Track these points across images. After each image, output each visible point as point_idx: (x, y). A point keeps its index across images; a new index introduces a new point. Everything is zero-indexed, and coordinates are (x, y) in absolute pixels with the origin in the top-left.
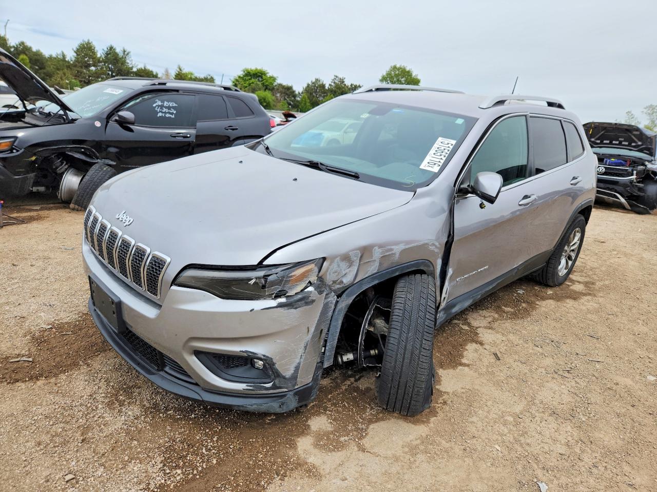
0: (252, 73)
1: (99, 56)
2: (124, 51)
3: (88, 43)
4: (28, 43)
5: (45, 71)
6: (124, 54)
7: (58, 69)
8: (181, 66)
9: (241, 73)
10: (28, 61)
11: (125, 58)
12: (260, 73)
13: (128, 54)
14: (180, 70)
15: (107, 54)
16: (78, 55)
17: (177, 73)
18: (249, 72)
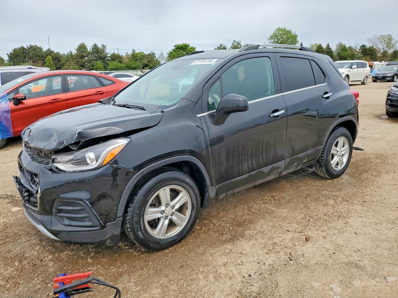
0: (179, 46)
1: (89, 50)
2: (103, 45)
3: (83, 44)
4: (52, 49)
5: (60, 63)
6: (103, 47)
7: (67, 61)
8: (134, 49)
9: (173, 48)
10: (51, 59)
11: (104, 49)
12: (185, 46)
13: (105, 47)
14: (134, 51)
15: (93, 49)
16: (78, 52)
17: (132, 53)
18: (178, 47)
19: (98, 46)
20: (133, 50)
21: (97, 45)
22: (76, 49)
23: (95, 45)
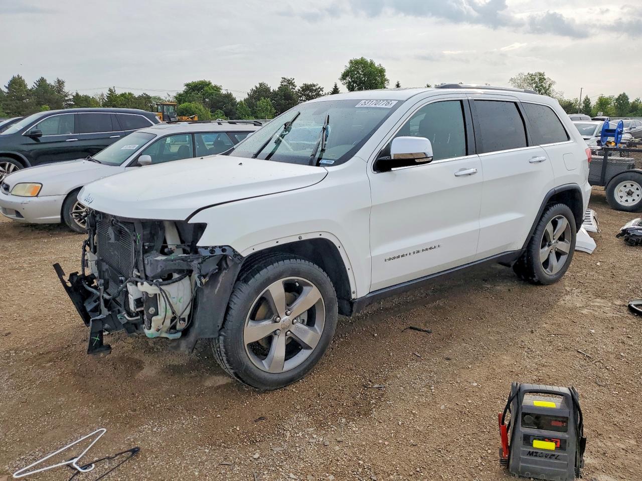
2: (59, 81)
3: (19, 78)
6: (59, 84)
8: (112, 88)
11: (60, 87)
13: (62, 83)
15: (38, 86)
16: (10, 90)
19: (48, 82)
20: (110, 90)
21: (45, 80)
22: (7, 86)
23: (42, 81)
